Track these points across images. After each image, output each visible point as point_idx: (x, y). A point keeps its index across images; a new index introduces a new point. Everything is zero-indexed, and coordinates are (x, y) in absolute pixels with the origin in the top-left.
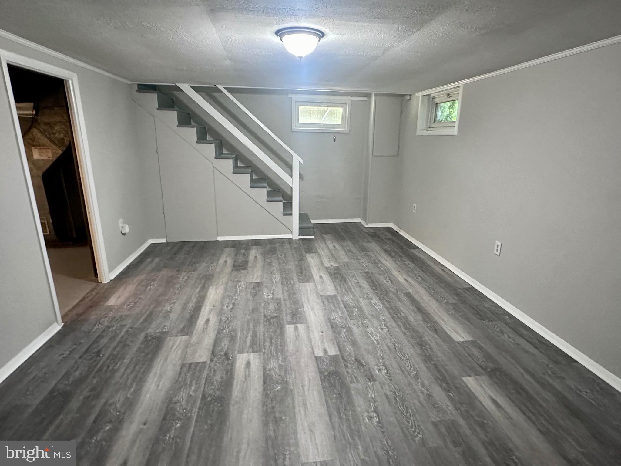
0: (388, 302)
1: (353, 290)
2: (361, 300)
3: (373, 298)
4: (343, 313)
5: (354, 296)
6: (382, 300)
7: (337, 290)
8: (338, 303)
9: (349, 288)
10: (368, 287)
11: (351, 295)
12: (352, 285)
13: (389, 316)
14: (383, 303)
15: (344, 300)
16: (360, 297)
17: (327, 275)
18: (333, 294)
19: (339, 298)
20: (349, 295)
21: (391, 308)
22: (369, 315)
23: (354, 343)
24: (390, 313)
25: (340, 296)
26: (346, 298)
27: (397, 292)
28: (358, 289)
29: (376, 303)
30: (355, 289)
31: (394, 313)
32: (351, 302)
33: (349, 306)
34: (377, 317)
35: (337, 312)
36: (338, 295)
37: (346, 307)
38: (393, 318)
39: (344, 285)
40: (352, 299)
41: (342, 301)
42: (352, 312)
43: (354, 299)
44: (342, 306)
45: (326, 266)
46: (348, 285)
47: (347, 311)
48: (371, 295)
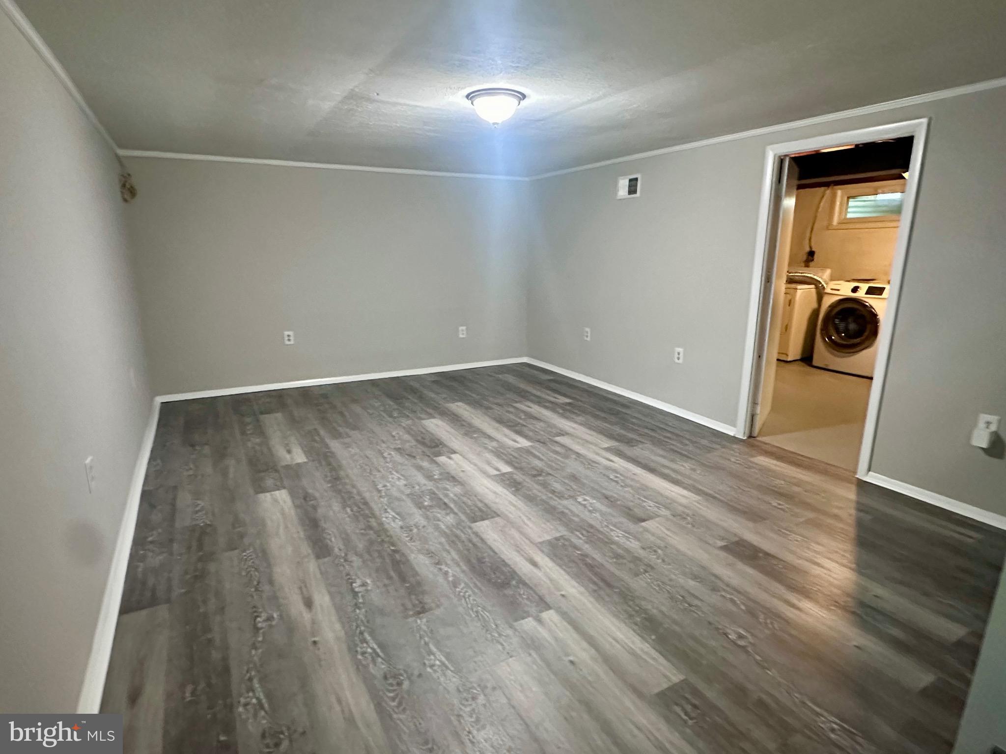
0: (370, 528)
1: (443, 540)
2: (423, 522)
3: (398, 530)
4: (447, 496)
5: (437, 528)
6: (382, 530)
7: (476, 534)
8: (460, 508)
9: (452, 543)
10: (412, 557)
11: (443, 527)
12: (449, 552)
13: (372, 505)
14: (381, 524)
15: (452, 515)
16: (424, 527)
17: (525, 574)
18: (477, 524)
19: (463, 517)
20: (447, 527)
21: (366, 517)
22: (403, 500)
23: (420, 468)
24: (370, 508)
25: (463, 521)
26: (450, 519)
27: (346, 555)
28: (434, 546)
29: (394, 521)
30: (440, 543)
31: (362, 510)
32: (439, 513)
33: (439, 507)
34: (391, 498)
35: (455, 495)
36: (468, 523)
37: (445, 504)
38: (366, 503)
39: (468, 550)
40: (439, 520)
41: (455, 514)
42: (431, 499)
43: (434, 520)
44: (452, 506)
45: (551, 612)
46: (459, 551)
47: (441, 499)
48: (404, 537)
